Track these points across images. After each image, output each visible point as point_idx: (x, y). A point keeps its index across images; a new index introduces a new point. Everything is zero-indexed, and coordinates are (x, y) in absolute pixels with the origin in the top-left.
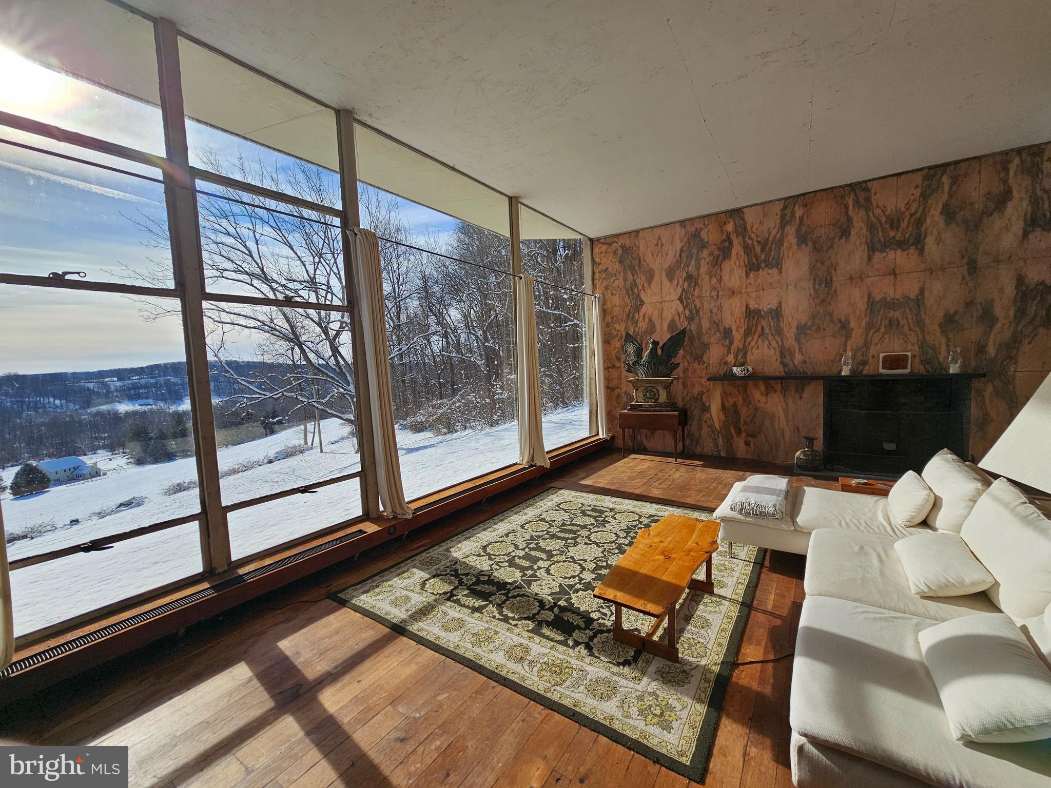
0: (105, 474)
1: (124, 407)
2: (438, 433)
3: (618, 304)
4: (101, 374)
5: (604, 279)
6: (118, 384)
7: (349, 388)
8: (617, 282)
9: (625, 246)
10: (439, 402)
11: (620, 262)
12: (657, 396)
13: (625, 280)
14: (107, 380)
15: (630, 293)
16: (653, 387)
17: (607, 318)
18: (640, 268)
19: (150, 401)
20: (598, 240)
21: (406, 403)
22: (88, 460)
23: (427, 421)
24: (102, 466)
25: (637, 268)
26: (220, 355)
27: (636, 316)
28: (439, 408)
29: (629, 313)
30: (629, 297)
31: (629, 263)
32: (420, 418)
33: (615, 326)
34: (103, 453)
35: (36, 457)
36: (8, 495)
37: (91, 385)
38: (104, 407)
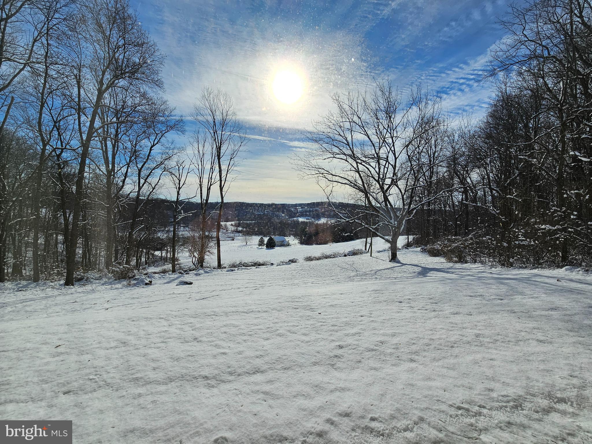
0: (291, 246)
1: (301, 220)
2: (450, 260)
4: (296, 205)
6: (301, 209)
7: (391, 221)
10: (453, 237)
14: (297, 208)
19: (310, 218)
21: (428, 235)
22: (287, 239)
23: (442, 250)
24: (291, 242)
26: (330, 198)
28: (454, 242)
32: (437, 246)
34: (292, 237)
35: (274, 234)
36: (265, 247)
37: (293, 209)
38: (295, 219)
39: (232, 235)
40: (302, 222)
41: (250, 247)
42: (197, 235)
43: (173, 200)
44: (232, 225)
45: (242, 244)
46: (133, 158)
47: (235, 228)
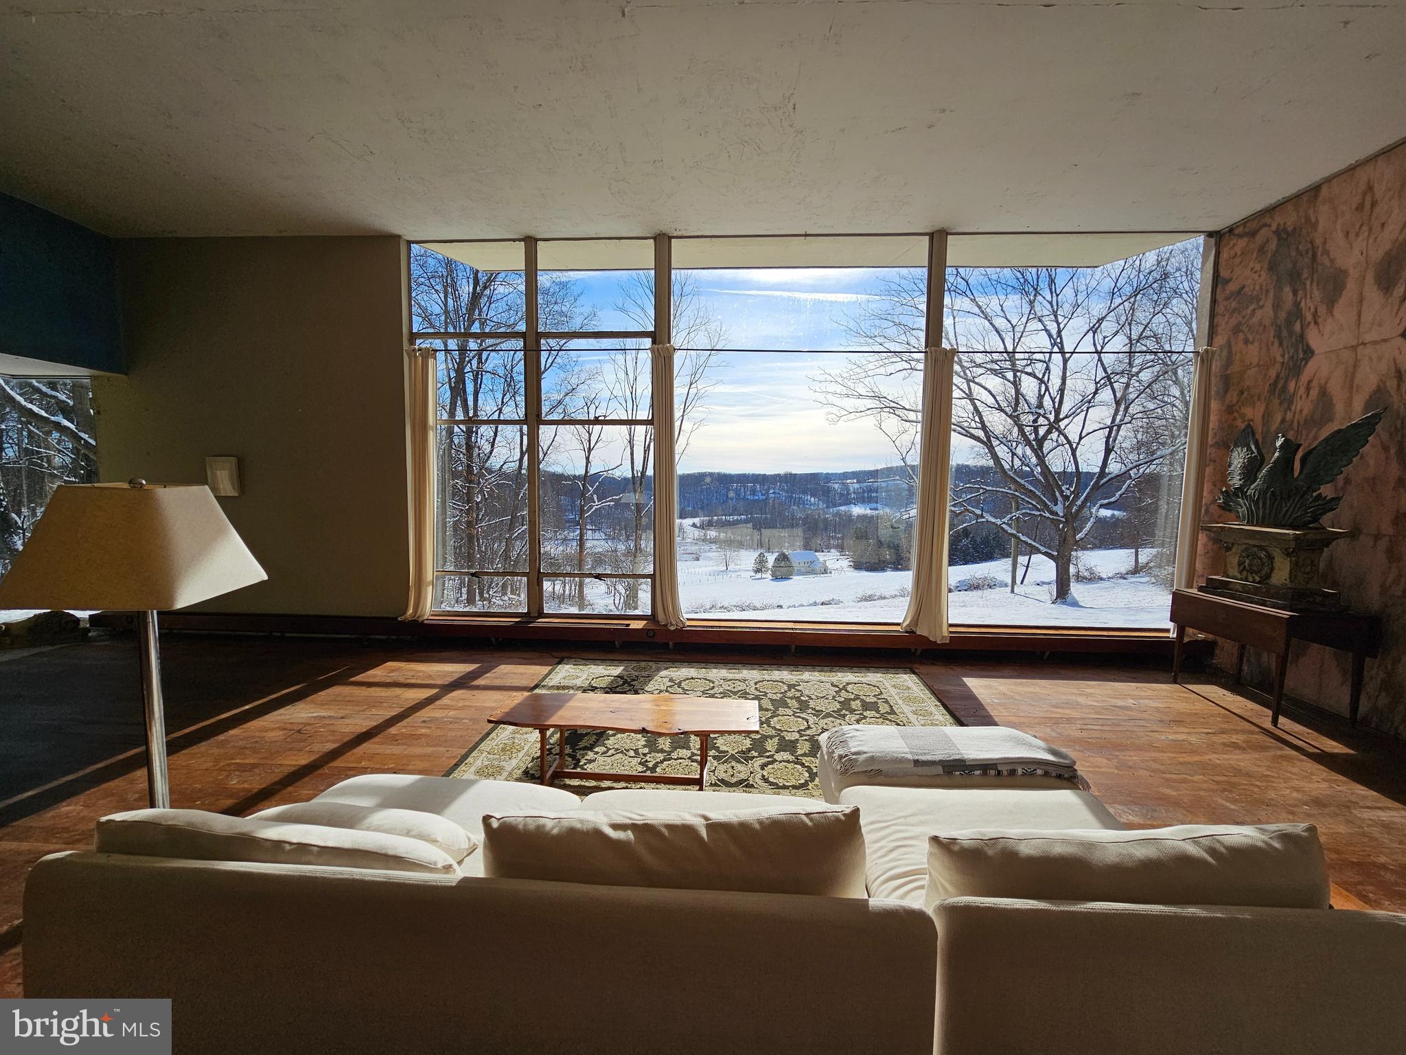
0: (831, 573)
1: (857, 510)
3: (1255, 361)
4: (845, 476)
5: (1234, 310)
6: (856, 486)
7: (1055, 508)
8: (1259, 313)
9: (1285, 230)
11: (1271, 269)
12: (1266, 569)
13: (1276, 307)
14: (848, 481)
15: (1285, 333)
16: (1261, 548)
17: (1229, 395)
18: (1313, 270)
19: (879, 506)
20: (1231, 230)
22: (821, 556)
24: (830, 565)
25: (1305, 275)
27: (1292, 385)
29: (1276, 382)
30: (1281, 344)
31: (1290, 266)
33: (1243, 411)
34: (834, 552)
35: (792, 546)
36: (768, 575)
37: (836, 486)
38: (842, 508)
39: (694, 548)
40: (859, 516)
41: (734, 575)
42: (621, 547)
43: (577, 474)
44: (694, 525)
45: (716, 568)
46: (508, 396)
47: (702, 533)
